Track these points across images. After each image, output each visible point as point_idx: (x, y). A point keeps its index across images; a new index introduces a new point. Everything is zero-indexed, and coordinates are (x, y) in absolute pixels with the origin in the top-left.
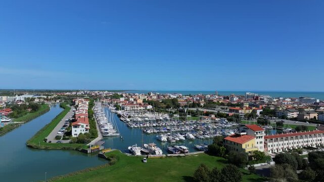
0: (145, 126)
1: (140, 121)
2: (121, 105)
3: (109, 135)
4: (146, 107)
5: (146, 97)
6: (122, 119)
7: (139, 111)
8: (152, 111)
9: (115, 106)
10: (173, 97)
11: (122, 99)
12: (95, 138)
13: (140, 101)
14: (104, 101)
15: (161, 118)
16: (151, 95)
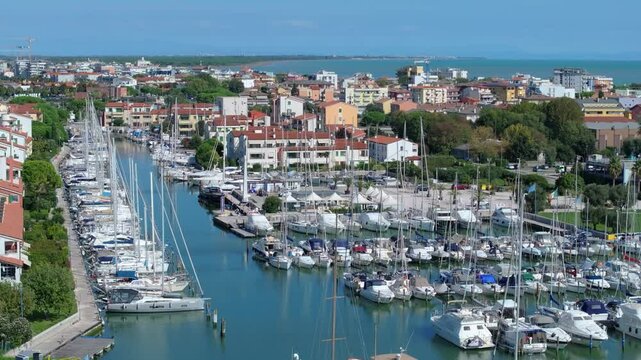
0: (367, 257)
1: (333, 234)
2: (222, 134)
3: (142, 302)
4: (376, 153)
5: (384, 91)
6: (225, 216)
7: (331, 175)
8: (407, 173)
9: (188, 145)
10: (551, 90)
11: (234, 106)
12: (53, 318)
13: (343, 115)
14: (126, 115)
15: (467, 216)
16: (418, 80)
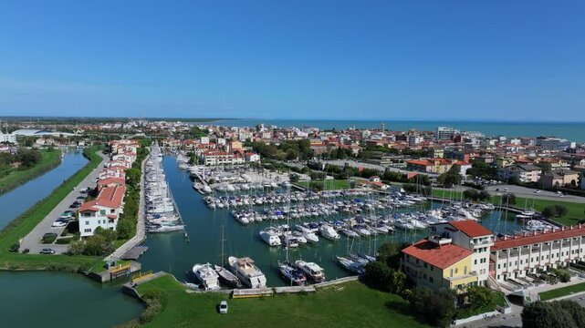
0: (241, 204)
1: (230, 192)
2: (199, 152)
3: (163, 228)
4: (247, 159)
5: (251, 134)
6: (197, 185)
7: (232, 167)
8: (255, 166)
9: (189, 155)
10: (302, 134)
11: (205, 140)
13: (237, 145)
14: (170, 143)
15: (274, 185)
16: (262, 130)
